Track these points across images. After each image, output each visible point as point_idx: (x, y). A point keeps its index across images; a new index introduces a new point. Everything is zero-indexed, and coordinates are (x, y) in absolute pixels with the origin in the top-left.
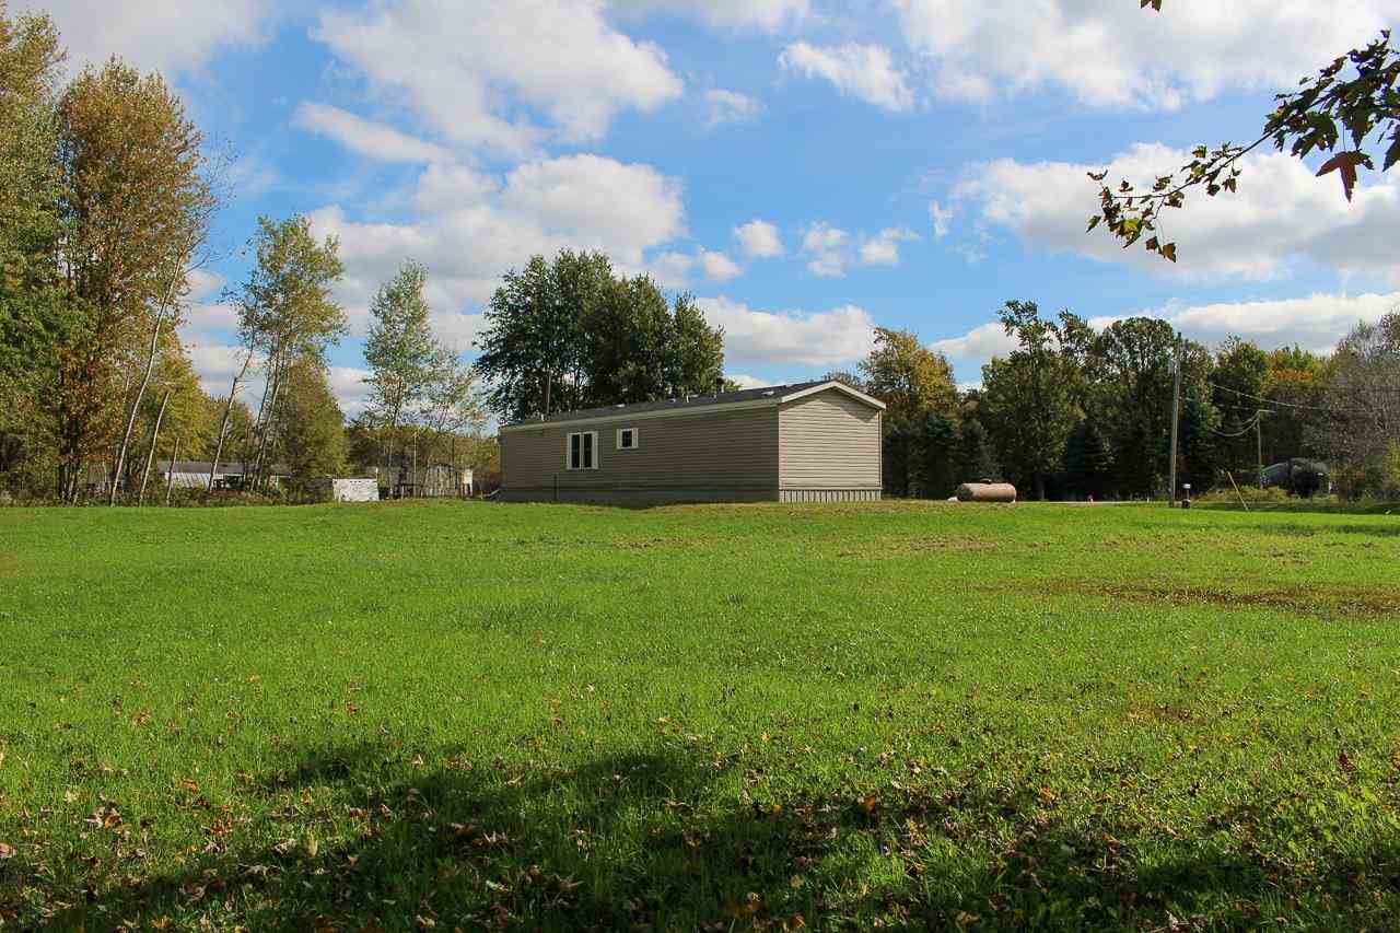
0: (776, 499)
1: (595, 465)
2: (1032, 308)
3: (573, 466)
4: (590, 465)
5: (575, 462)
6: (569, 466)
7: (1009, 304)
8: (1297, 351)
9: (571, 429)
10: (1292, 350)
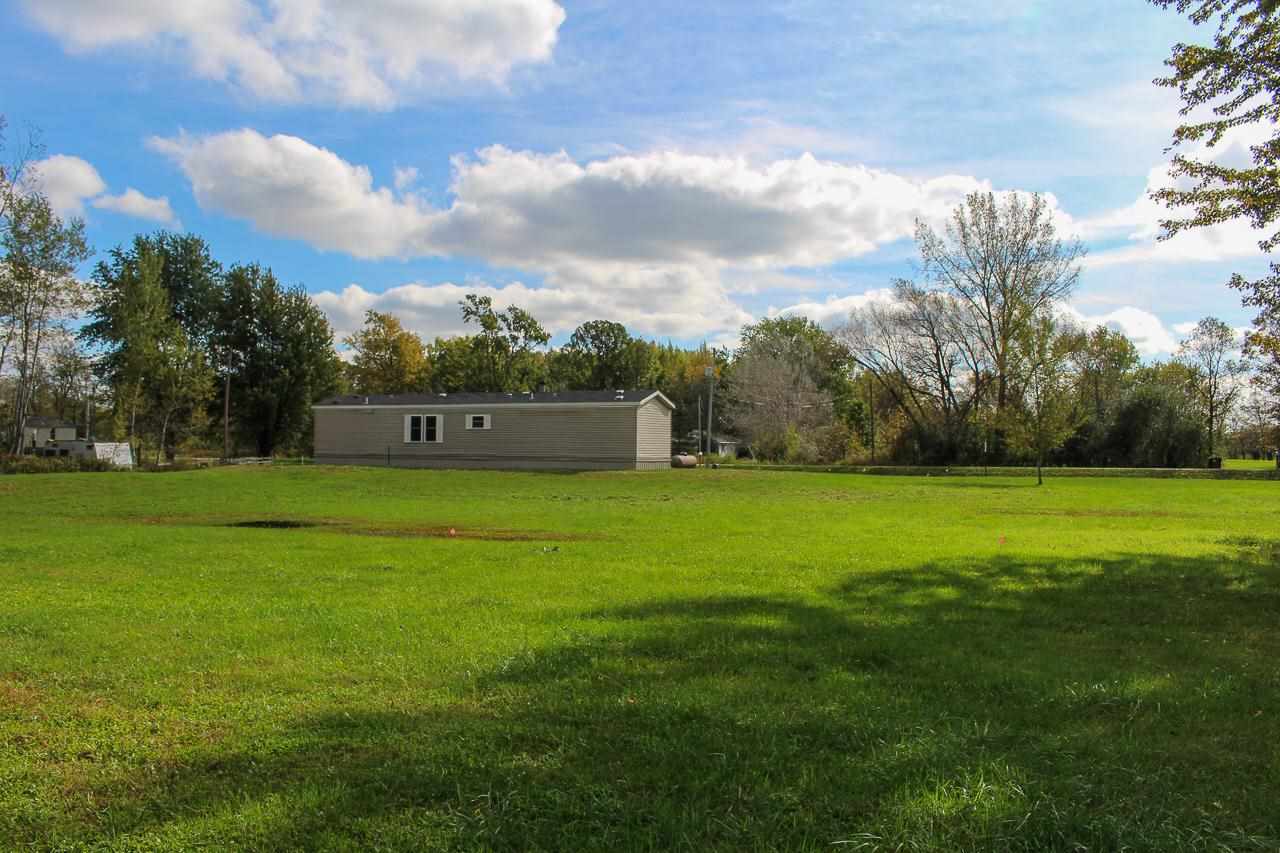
0: (633, 467)
1: (439, 438)
2: (487, 301)
3: (413, 439)
4: (434, 439)
5: (416, 435)
6: (407, 438)
7: (468, 297)
8: (670, 348)
9: (409, 411)
10: (666, 347)
